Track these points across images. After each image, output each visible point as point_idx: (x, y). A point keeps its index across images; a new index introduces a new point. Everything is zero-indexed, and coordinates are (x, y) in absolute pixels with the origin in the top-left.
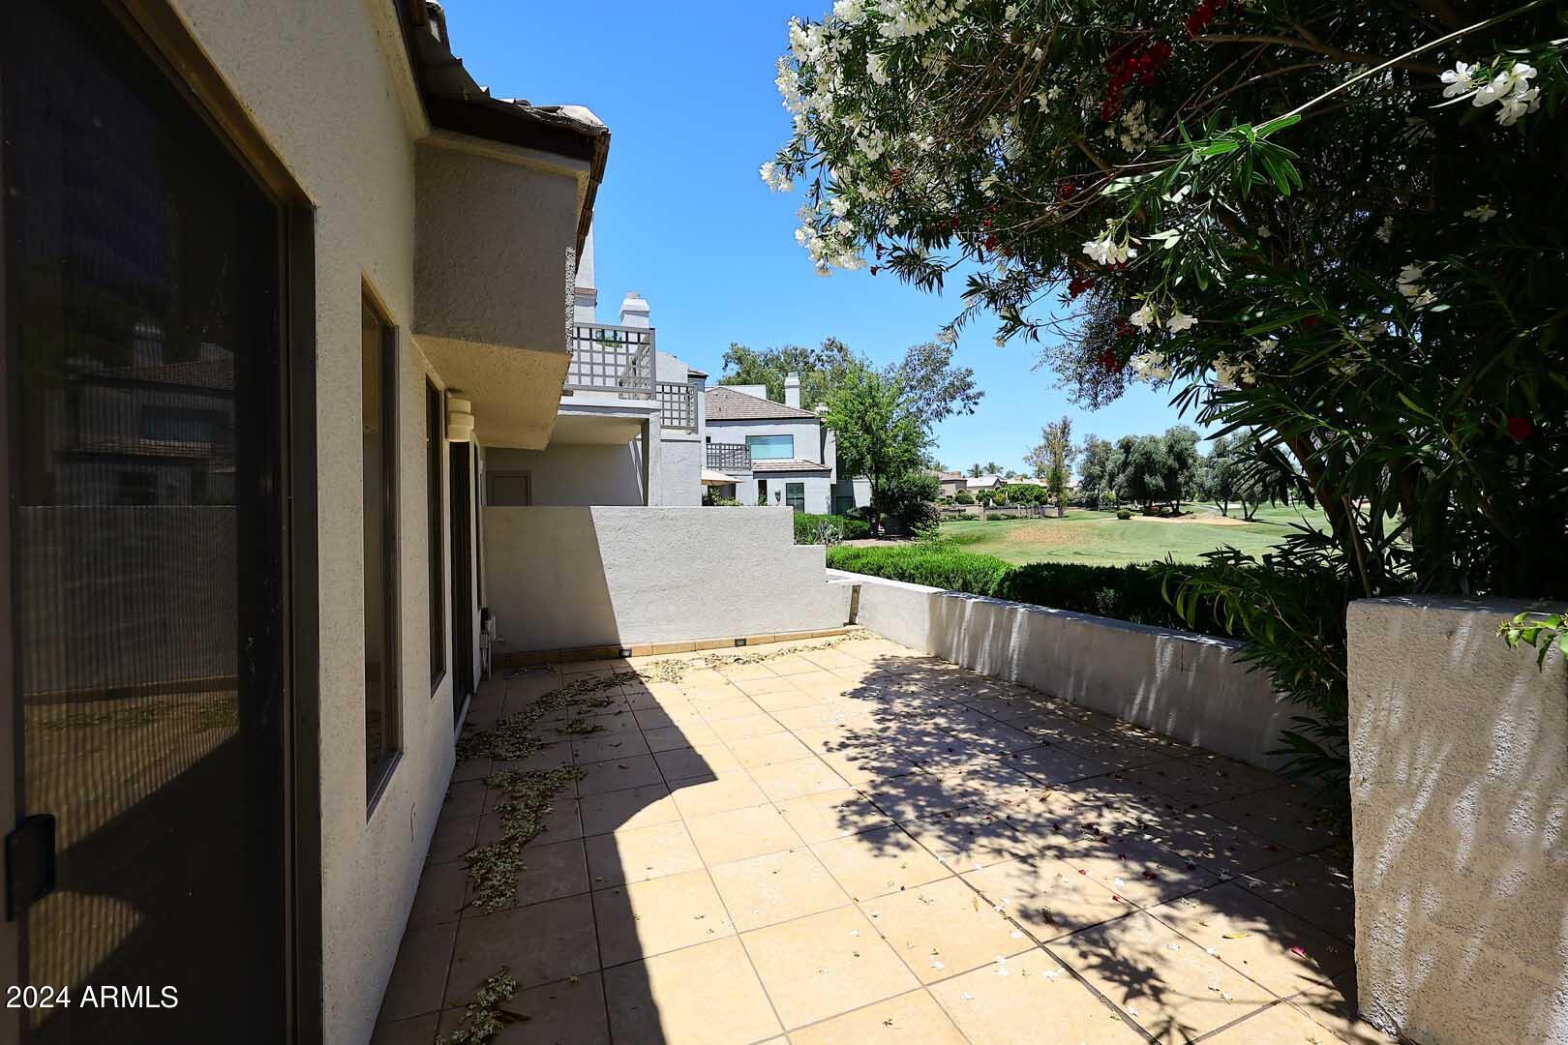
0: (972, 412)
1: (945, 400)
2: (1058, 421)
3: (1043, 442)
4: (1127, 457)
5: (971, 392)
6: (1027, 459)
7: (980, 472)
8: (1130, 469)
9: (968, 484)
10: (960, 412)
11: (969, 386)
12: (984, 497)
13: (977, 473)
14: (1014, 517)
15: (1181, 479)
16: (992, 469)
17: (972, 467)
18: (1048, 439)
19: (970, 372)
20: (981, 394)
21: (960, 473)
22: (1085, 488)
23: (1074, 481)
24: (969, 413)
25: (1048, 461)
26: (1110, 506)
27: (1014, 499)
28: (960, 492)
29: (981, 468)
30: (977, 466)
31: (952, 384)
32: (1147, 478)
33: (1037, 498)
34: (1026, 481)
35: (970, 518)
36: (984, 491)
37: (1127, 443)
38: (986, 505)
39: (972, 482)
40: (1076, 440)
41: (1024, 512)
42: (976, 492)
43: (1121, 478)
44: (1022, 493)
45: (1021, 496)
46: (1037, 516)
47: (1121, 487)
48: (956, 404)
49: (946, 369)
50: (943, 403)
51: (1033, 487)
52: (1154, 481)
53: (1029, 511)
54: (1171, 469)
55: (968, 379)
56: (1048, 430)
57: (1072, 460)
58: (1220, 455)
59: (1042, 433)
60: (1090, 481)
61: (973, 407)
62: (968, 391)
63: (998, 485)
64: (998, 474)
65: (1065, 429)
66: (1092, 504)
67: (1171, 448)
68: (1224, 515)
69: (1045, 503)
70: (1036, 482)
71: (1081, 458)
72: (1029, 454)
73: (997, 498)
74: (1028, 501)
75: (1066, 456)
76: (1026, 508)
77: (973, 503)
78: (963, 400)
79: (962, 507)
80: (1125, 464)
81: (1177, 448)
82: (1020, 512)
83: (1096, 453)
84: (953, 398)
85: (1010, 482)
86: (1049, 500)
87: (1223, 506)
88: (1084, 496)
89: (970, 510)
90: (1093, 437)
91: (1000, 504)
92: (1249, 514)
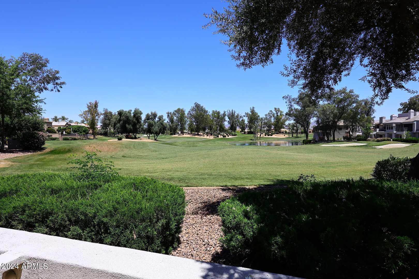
0: (59, 91)
1: (44, 83)
2: (93, 102)
3: (87, 109)
4: (120, 118)
5: (58, 81)
6: (80, 115)
7: (58, 120)
8: (121, 122)
9: (53, 124)
10: (52, 90)
11: (58, 78)
12: (60, 130)
13: (56, 120)
14: (75, 139)
15: (138, 127)
16: (63, 119)
17: (53, 117)
18: (88, 108)
19: (58, 72)
20: (63, 83)
21: (48, 119)
22: (103, 128)
23: (99, 125)
24: (57, 91)
25: (89, 117)
26: (112, 135)
27: (75, 131)
28: (48, 127)
29: (58, 118)
30: (56, 117)
31: (48, 76)
32: (127, 125)
33: (84, 131)
34: (79, 125)
35: (54, 139)
36: (61, 128)
37: (120, 112)
38: (62, 134)
39: (54, 123)
40: (100, 110)
41: (79, 137)
42: (57, 128)
43: (118, 125)
44: (78, 129)
45: (78, 130)
46: (85, 138)
47: (118, 128)
48: (50, 86)
49: (45, 68)
50: (43, 85)
51: (83, 127)
52: (129, 127)
53: (81, 136)
54: (134, 123)
55: (57, 75)
56: (89, 105)
57: (99, 117)
58: (148, 119)
59: (87, 106)
60: (105, 125)
61: (60, 89)
62: (56, 81)
63: (67, 125)
64: (67, 121)
65: (96, 105)
66: (105, 134)
67: (134, 116)
68: (149, 139)
69: (88, 133)
70: (83, 125)
71: (102, 117)
72: (82, 114)
73: (67, 131)
74: (81, 132)
75: (97, 116)
76: (80, 135)
77: (55, 132)
78: (54, 84)
79: (50, 134)
80: (120, 120)
81: (137, 116)
82: (77, 136)
83: (108, 115)
84: (48, 83)
85: (72, 124)
86: (89, 132)
87: (148, 136)
88: (103, 131)
89: (54, 136)
90: (107, 110)
91: (69, 134)
92: (156, 138)
